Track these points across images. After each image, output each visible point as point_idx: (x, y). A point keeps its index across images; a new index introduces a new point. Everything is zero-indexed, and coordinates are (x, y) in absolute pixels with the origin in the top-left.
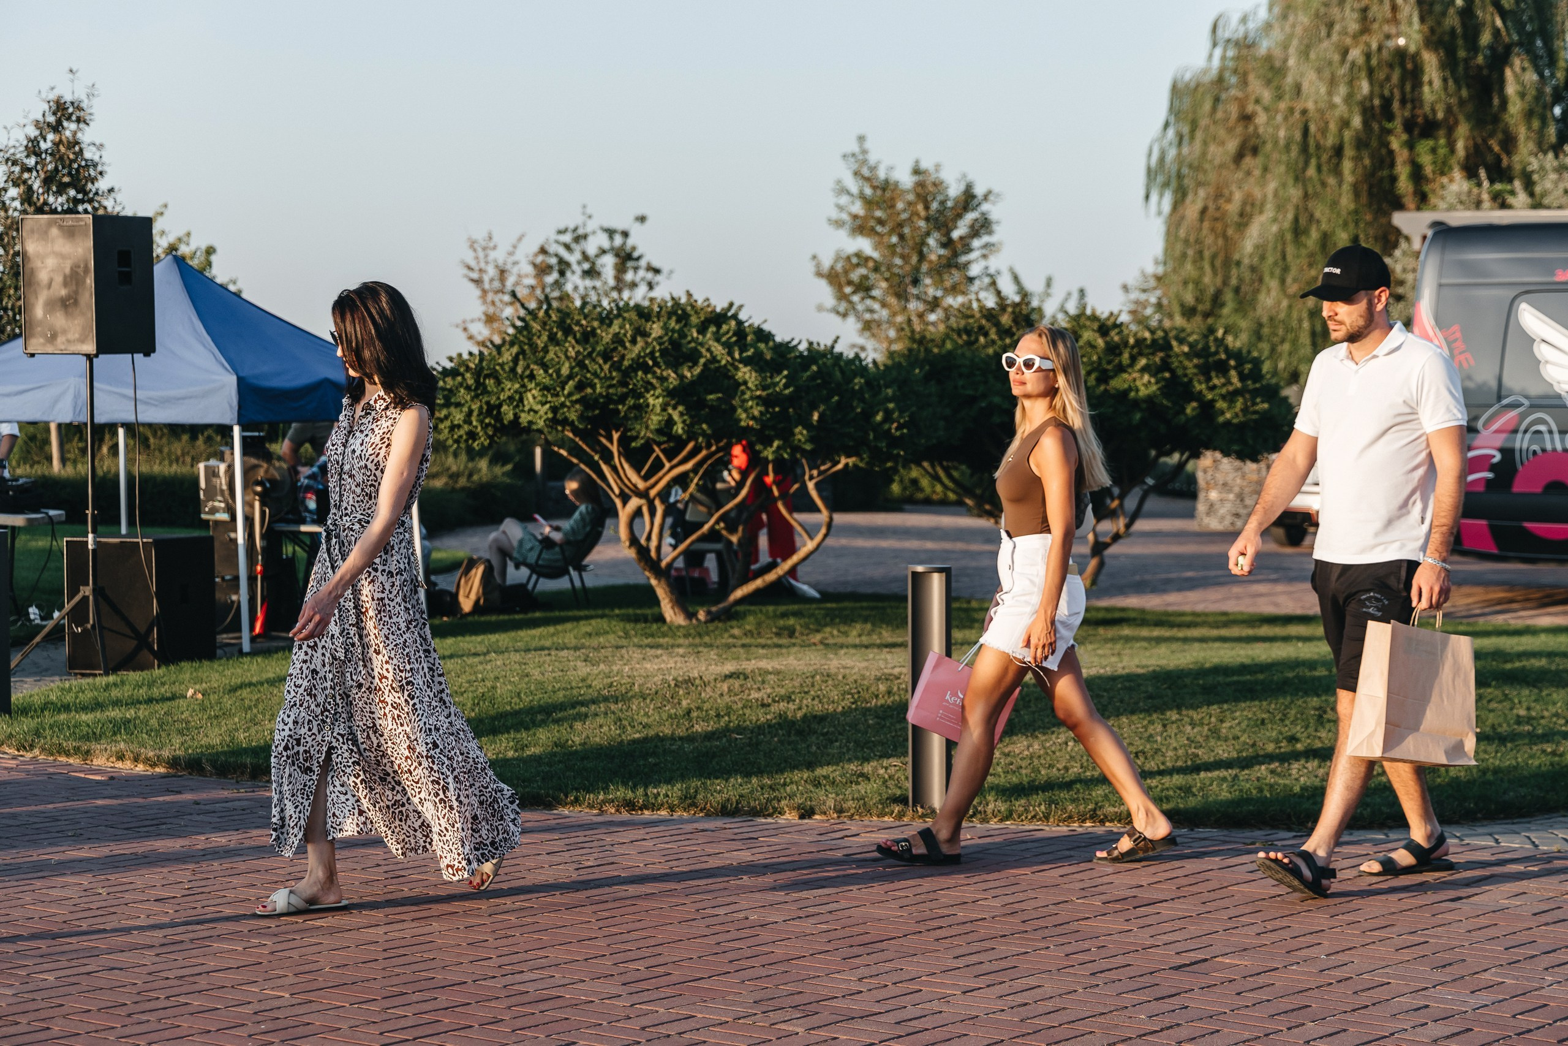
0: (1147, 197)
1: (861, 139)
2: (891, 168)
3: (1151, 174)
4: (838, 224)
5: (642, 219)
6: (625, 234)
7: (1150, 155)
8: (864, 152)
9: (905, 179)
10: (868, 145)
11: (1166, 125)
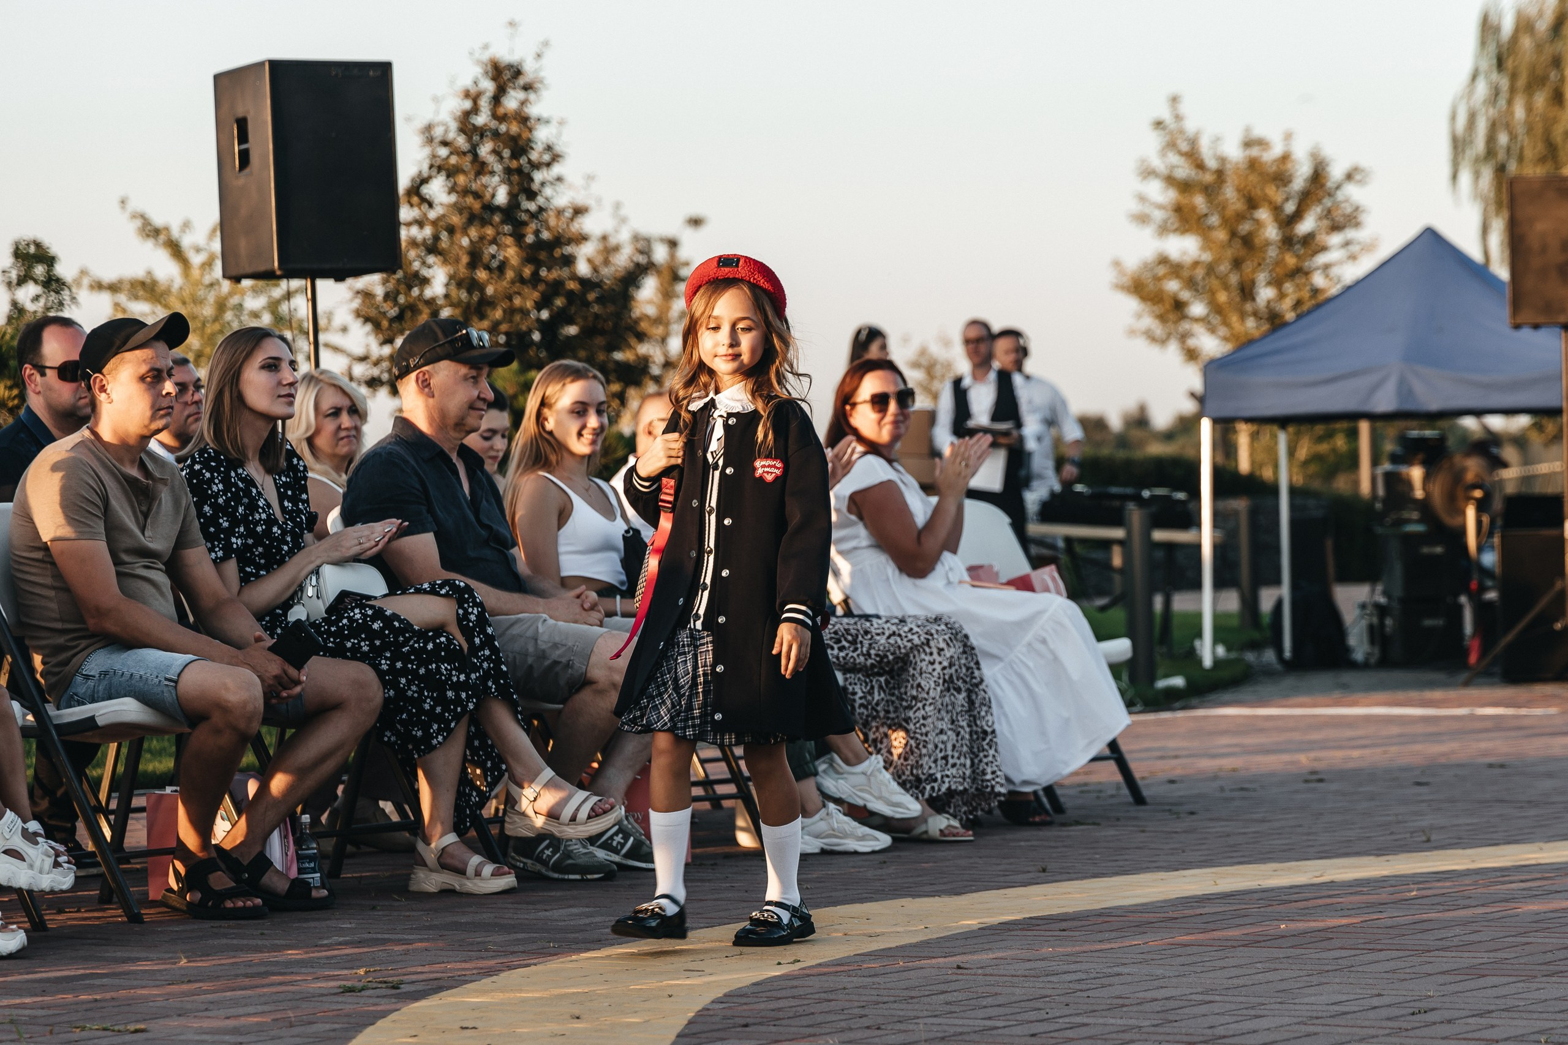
0: (1454, 177)
1: (1174, 100)
2: (1217, 140)
3: (1459, 145)
4: (1142, 219)
5: (696, 222)
6: (673, 244)
7: (1453, 118)
8: (1178, 118)
9: (1234, 152)
10: (1184, 108)
11: (1474, 77)
